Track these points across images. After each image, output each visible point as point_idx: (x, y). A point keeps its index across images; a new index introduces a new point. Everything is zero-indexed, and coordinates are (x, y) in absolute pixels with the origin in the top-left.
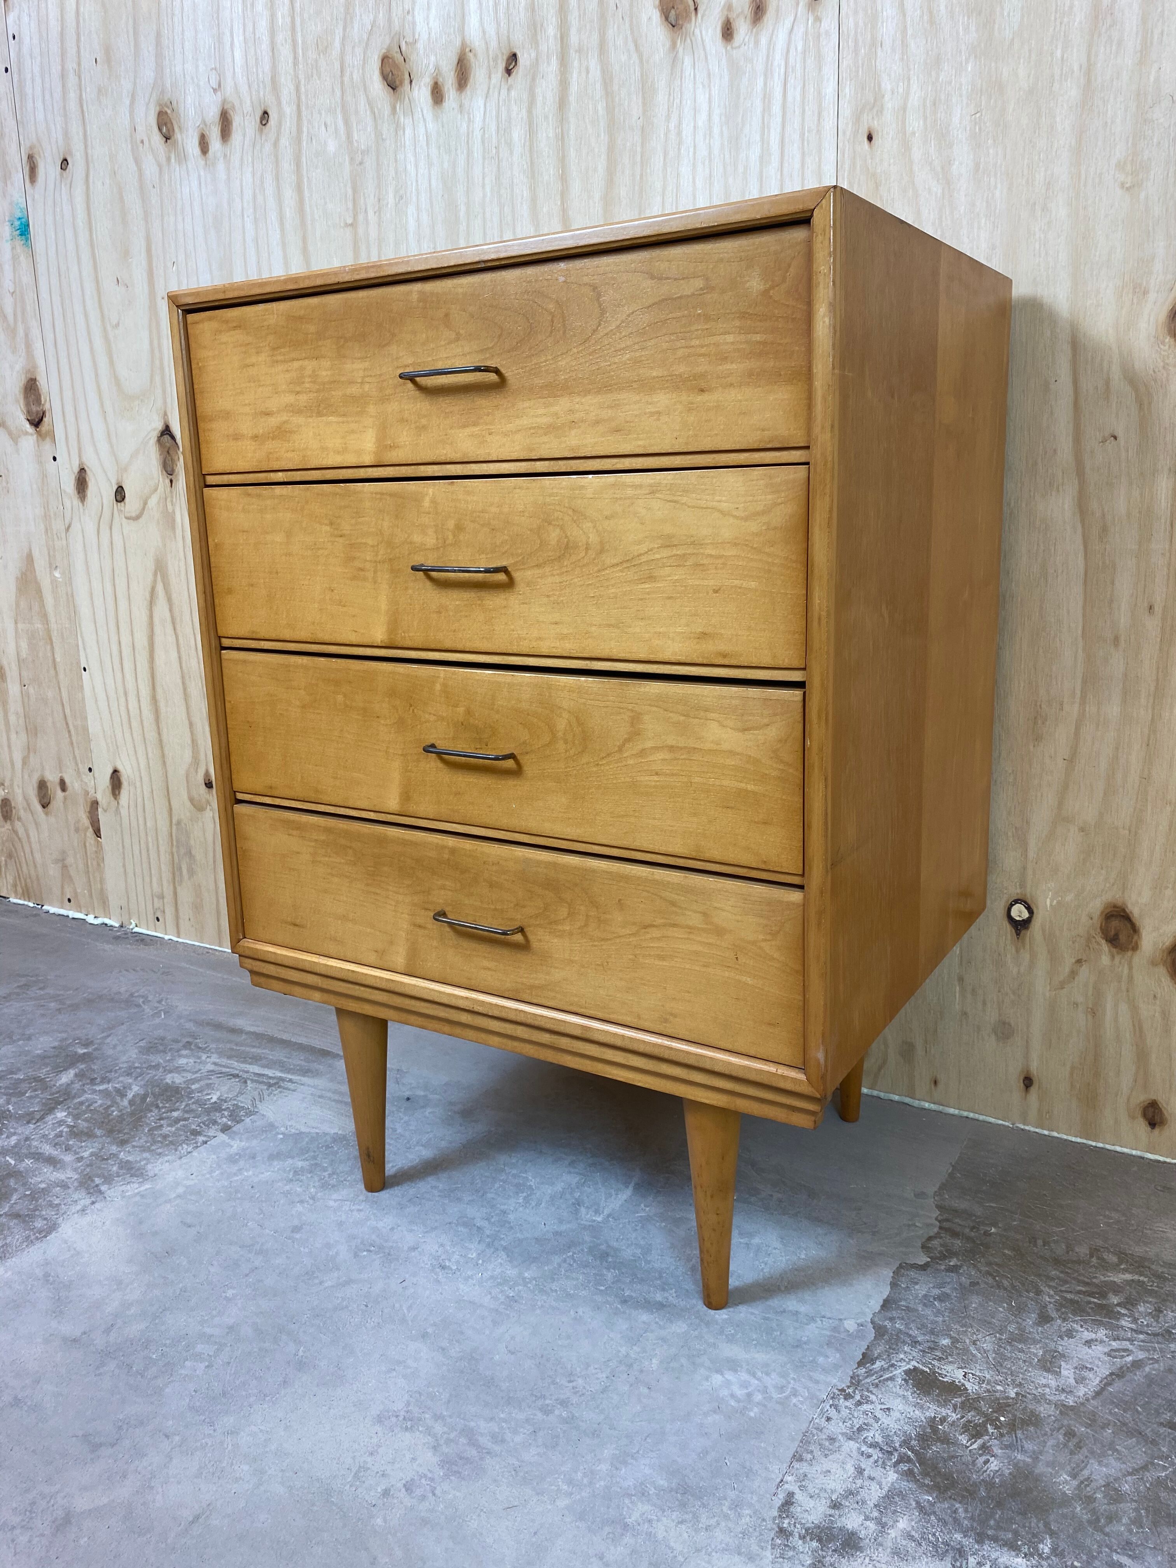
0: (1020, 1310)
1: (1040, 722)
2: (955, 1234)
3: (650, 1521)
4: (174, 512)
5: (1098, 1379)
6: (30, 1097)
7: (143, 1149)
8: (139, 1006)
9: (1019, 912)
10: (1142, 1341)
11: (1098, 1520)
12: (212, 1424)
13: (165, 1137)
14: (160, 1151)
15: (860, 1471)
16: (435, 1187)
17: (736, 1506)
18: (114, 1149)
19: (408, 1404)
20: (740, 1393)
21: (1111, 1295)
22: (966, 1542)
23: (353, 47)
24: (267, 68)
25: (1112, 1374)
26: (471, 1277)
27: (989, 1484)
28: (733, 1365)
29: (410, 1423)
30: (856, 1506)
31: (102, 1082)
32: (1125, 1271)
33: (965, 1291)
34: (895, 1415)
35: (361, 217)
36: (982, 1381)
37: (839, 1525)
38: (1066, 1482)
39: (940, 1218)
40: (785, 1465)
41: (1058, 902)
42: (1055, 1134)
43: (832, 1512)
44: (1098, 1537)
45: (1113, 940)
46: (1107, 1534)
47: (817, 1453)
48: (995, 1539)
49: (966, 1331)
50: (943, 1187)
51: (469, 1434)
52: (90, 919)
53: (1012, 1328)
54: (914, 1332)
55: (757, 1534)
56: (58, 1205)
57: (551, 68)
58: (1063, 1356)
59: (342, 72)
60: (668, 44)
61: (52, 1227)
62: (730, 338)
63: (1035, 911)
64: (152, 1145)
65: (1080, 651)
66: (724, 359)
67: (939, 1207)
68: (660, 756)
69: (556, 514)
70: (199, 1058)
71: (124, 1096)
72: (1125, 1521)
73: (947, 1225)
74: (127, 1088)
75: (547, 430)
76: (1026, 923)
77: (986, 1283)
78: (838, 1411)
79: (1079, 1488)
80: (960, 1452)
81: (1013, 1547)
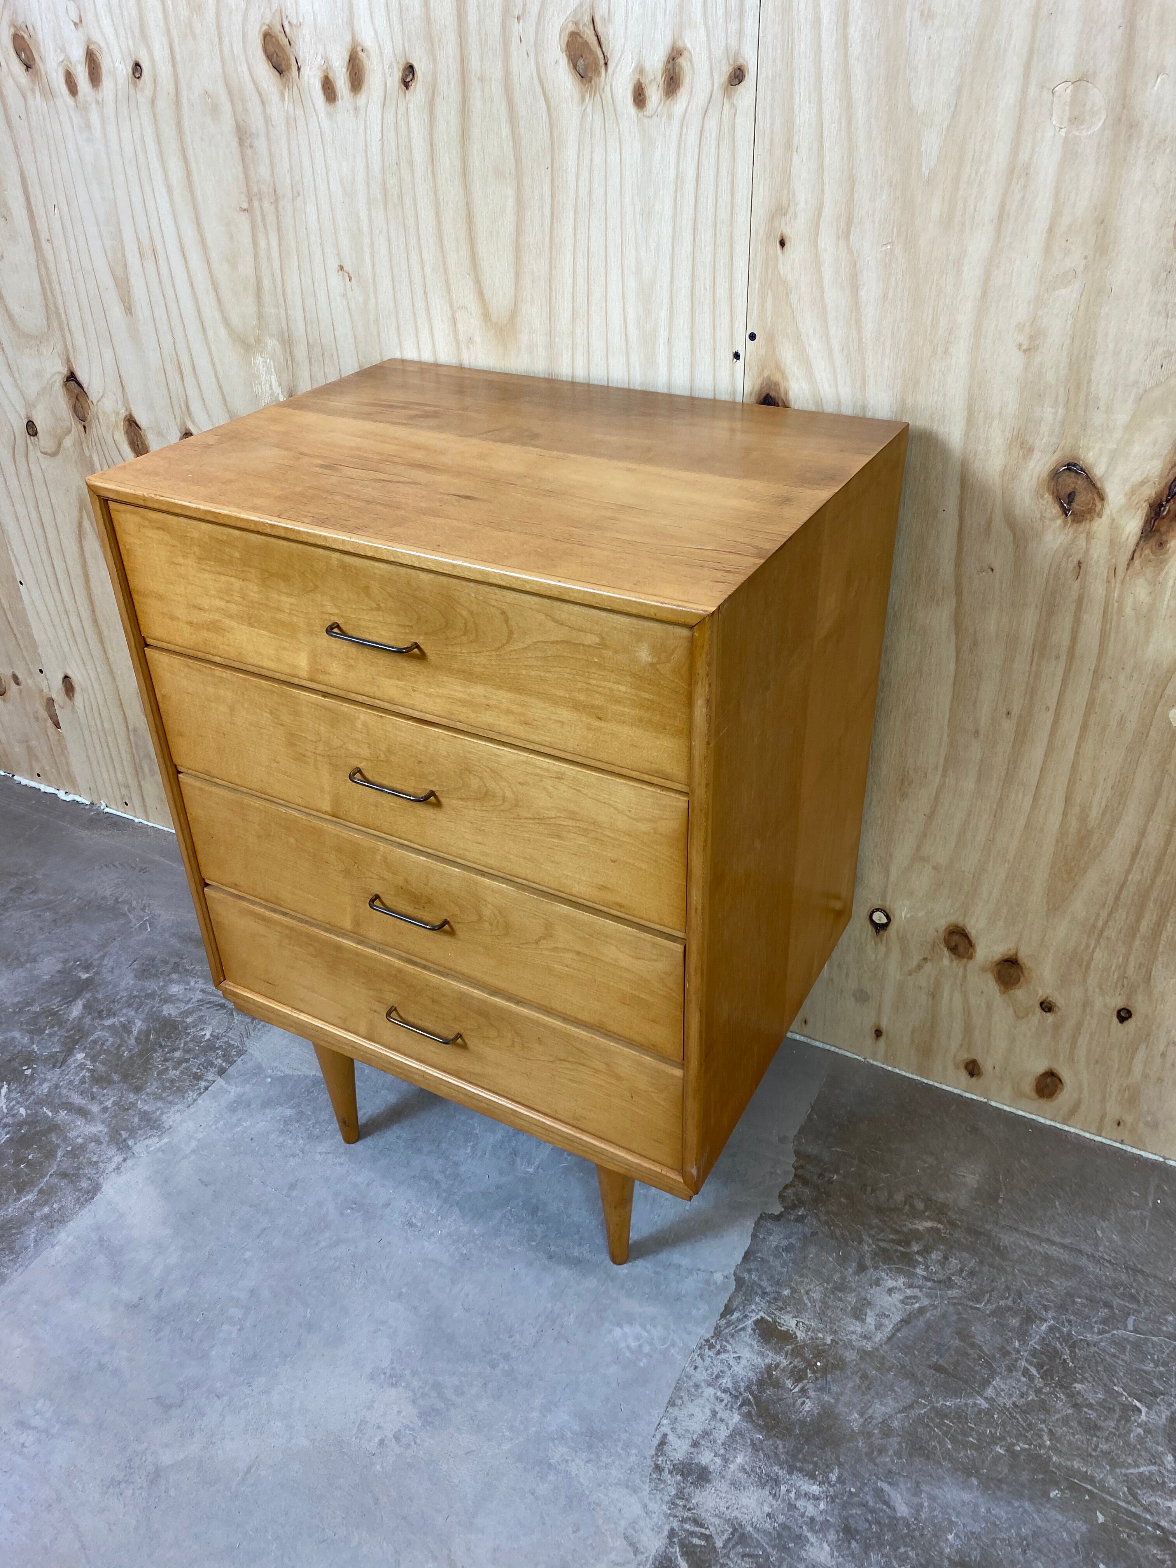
0: (843, 1261)
1: (906, 784)
2: (805, 1182)
3: (567, 1461)
4: (91, 457)
5: (892, 1326)
6: (50, 1035)
7: (156, 1097)
8: (125, 915)
9: (880, 918)
10: (930, 1288)
11: (872, 1452)
12: (249, 1384)
13: (172, 1082)
14: (170, 1098)
15: (714, 1413)
16: (399, 1137)
17: (627, 1446)
18: (132, 1097)
19: (392, 1362)
20: (634, 1344)
21: (913, 1243)
22: (781, 1473)
23: (230, 14)
24: (134, 13)
25: (902, 1320)
26: (432, 1234)
27: (803, 1423)
28: (629, 1319)
29: (394, 1379)
30: (709, 1445)
31: (108, 1016)
32: (929, 1218)
33: (806, 1240)
34: (743, 1362)
35: (256, 204)
36: (808, 1328)
37: (696, 1461)
38: (855, 1420)
39: (796, 1165)
40: (663, 1410)
41: (912, 916)
42: (897, 1071)
43: (692, 1450)
44: (871, 1466)
45: (954, 950)
47: (686, 1398)
48: (801, 1470)
49: (802, 1282)
50: (802, 1131)
51: (437, 1387)
52: (62, 795)
53: (836, 1277)
54: (764, 1284)
55: (640, 1470)
56: (96, 1163)
57: (450, 92)
58: (869, 1303)
59: (220, 38)
60: (577, 96)
61: (96, 1188)
62: (622, 688)
63: (892, 918)
64: (162, 1092)
65: (945, 735)
66: (617, 702)
67: (797, 1153)
69: (476, 768)
70: (188, 984)
71: (129, 1032)
72: (890, 1453)
73: (800, 1172)
74: (131, 1022)
75: (464, 703)
76: (884, 926)
77: (823, 1232)
78: (703, 1360)
79: (863, 1425)
80: (786, 1396)
81: (812, 1476)
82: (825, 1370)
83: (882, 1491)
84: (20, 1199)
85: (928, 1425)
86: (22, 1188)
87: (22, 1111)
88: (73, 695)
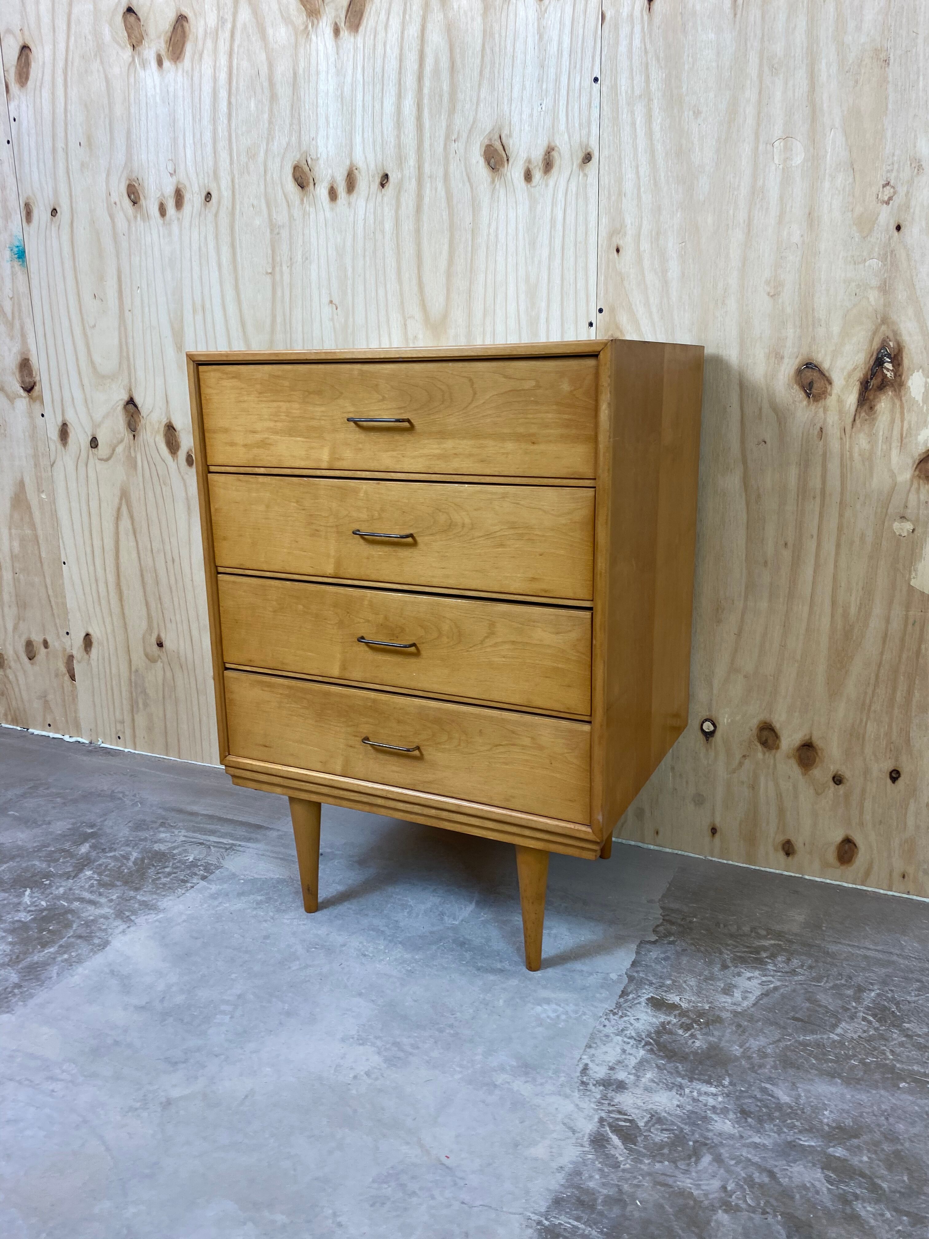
0: (711, 963)
1: (720, 611)
2: (672, 923)
3: (508, 1083)
4: (136, 457)
5: (755, 997)
6: (63, 862)
7: (152, 893)
8: (120, 799)
9: (708, 727)
10: (780, 976)
11: (754, 1067)
12: (242, 1048)
13: (164, 884)
14: (163, 893)
15: (624, 1051)
16: (349, 909)
17: (556, 1072)
18: (132, 893)
19: (358, 1032)
20: (553, 1015)
21: (762, 953)
22: (683, 1081)
23: (274, 157)
24: (211, 164)
25: (762, 994)
26: (383, 960)
27: (695, 1053)
28: (548, 1001)
29: (362, 1041)
30: (623, 1068)
31: (110, 851)
32: (771, 939)
33: (678, 954)
34: (642, 1022)
35: (277, 269)
36: (690, 1001)
37: (614, 1078)
38: (737, 1050)
39: (663, 914)
40: (582, 1051)
41: (732, 720)
42: (731, 862)
43: (609, 1072)
44: (753, 1075)
45: (764, 743)
46: (758, 1074)
47: (599, 1043)
48: (699, 1080)
49: (680, 976)
50: (664, 896)
51: (397, 1044)
52: (67, 738)
53: (706, 973)
54: (651, 978)
55: (569, 1085)
56: (106, 929)
57: (411, 186)
58: (735, 986)
59: (265, 172)
60: (489, 180)
61: (105, 944)
62: (550, 416)
63: (717, 725)
64: (157, 890)
65: (744, 569)
66: (547, 426)
67: (663, 908)
68: (507, 646)
69: (444, 506)
70: (173, 833)
71: (128, 859)
72: (768, 1067)
73: (667, 918)
74: (128, 854)
75: (439, 457)
76: (712, 733)
77: (691, 950)
78: (610, 1021)
79: (743, 1052)
80: (679, 1038)
81: (709, 1082)
82: (707, 1024)
83: (766, 1088)
84: (43, 951)
85: (795, 1051)
86: (44, 945)
87: (43, 903)
88: (90, 650)
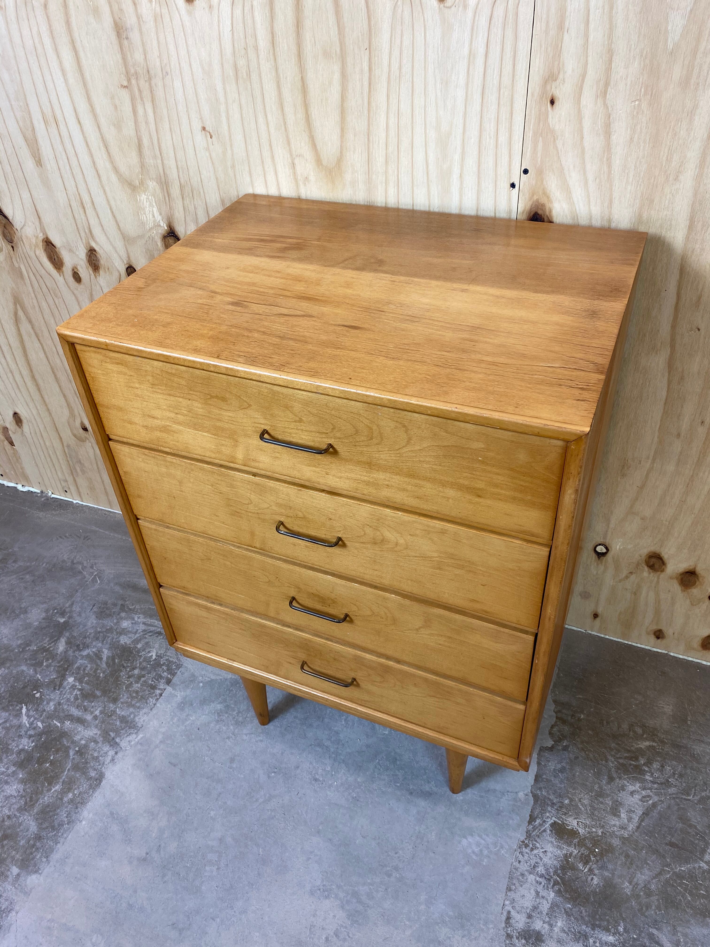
0: (598, 775)
1: (626, 468)
2: (564, 722)
3: (449, 938)
5: (638, 817)
7: (128, 705)
8: (80, 572)
9: (601, 549)
10: (656, 789)
11: (642, 908)
12: (232, 908)
13: (137, 692)
14: (138, 704)
15: (537, 893)
16: (295, 717)
17: (486, 923)
18: (112, 706)
19: (323, 881)
20: (477, 850)
21: (640, 758)
22: (587, 930)
25: (643, 813)
26: (331, 785)
27: (595, 893)
28: (471, 832)
29: (327, 893)
30: (538, 916)
31: (84, 648)
32: (646, 739)
33: (572, 764)
34: (549, 854)
36: (586, 826)
37: (532, 928)
38: (627, 887)
39: (556, 710)
40: (504, 894)
41: (624, 548)
42: (607, 637)
43: (528, 920)
44: (643, 919)
45: (651, 567)
46: (646, 917)
47: (517, 885)
48: (599, 926)
49: (575, 793)
50: (555, 685)
51: (355, 894)
52: (20, 487)
53: (596, 787)
54: (552, 797)
55: (498, 939)
56: (97, 757)
58: (621, 804)
61: (100, 777)
63: (610, 549)
64: (132, 700)
65: (656, 437)
66: (496, 486)
67: (555, 701)
68: (442, 638)
70: (133, 619)
71: (101, 659)
72: (653, 908)
73: (559, 715)
74: (100, 651)
76: (604, 554)
77: (582, 757)
78: (523, 856)
79: (633, 890)
80: (580, 875)
81: (607, 930)
82: (602, 854)
83: (653, 934)
84: (51, 790)
85: (673, 886)
86: (51, 781)
87: (40, 724)
88: (22, 425)
